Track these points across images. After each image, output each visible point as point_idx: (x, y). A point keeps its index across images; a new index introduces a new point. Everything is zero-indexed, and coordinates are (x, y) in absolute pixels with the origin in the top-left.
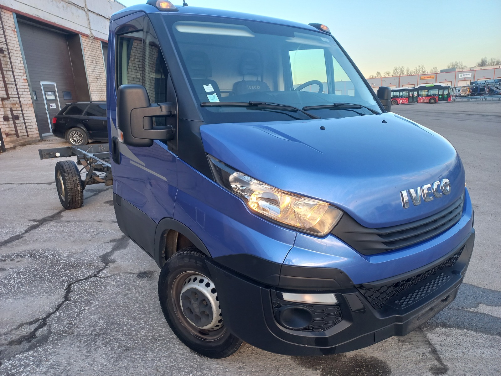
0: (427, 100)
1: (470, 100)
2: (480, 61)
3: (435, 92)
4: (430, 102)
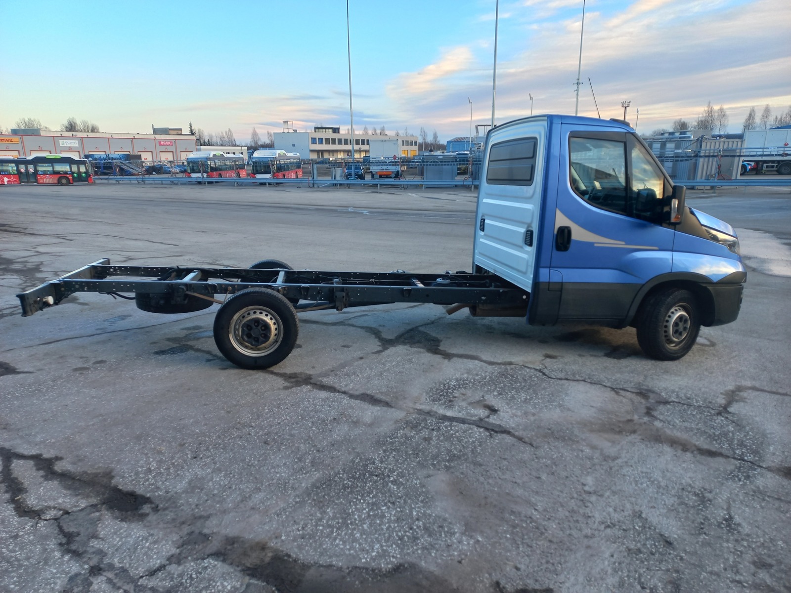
0: (54, 179)
1: (120, 182)
2: (66, 123)
3: (65, 168)
4: (59, 183)
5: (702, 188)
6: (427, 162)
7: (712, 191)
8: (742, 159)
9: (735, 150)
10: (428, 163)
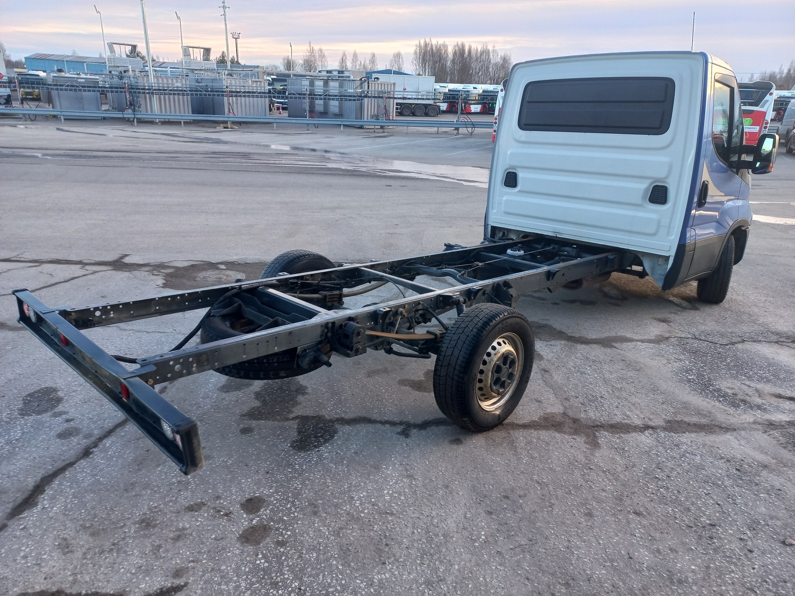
5: (373, 127)
6: (62, 85)
7: (381, 130)
8: (396, 101)
9: (389, 92)
10: (64, 87)
